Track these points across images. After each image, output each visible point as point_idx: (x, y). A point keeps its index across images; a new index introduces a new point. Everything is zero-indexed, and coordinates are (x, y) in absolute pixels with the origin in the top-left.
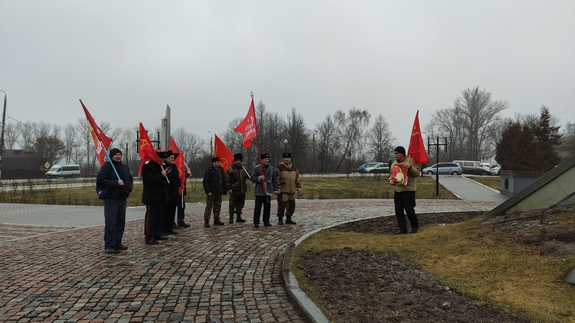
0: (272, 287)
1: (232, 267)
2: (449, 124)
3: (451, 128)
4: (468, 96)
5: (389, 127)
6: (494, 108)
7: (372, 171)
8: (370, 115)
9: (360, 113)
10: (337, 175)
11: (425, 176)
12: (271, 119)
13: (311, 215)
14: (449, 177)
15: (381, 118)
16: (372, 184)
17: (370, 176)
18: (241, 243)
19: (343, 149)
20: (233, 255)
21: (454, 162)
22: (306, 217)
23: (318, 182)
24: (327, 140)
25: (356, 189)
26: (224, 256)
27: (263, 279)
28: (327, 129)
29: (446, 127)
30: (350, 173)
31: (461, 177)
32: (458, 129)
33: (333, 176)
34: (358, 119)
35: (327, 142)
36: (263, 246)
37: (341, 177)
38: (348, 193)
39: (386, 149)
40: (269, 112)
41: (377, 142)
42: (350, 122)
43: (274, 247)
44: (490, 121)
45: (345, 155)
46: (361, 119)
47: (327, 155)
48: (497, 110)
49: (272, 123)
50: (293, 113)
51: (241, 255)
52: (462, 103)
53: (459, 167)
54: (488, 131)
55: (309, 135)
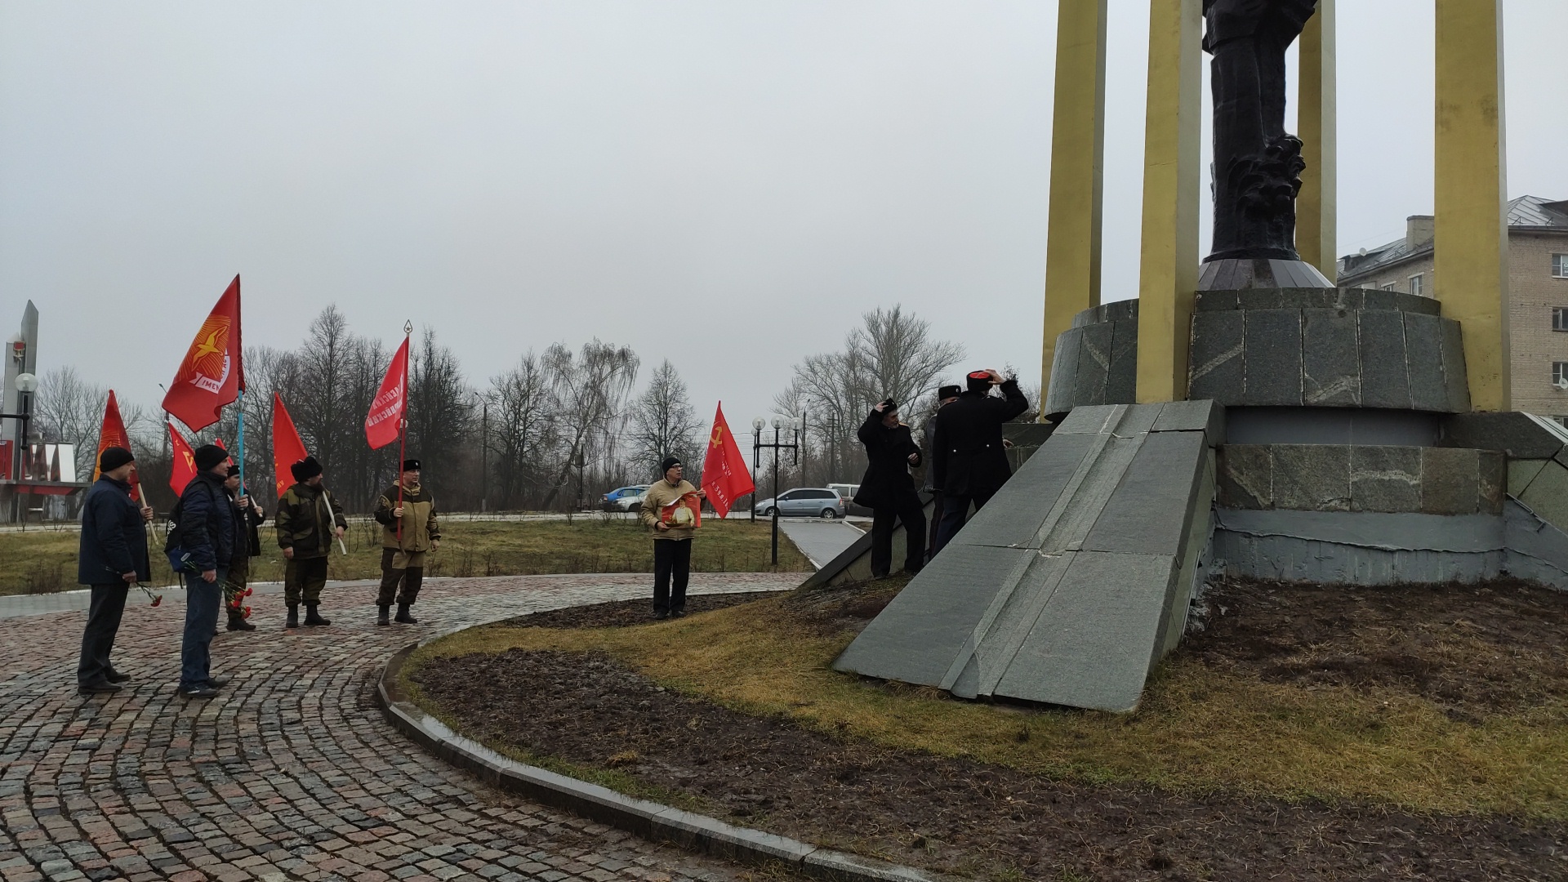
0: (358, 711)
1: (273, 690)
2: (835, 392)
3: (838, 402)
4: (877, 327)
5: (688, 393)
6: (932, 359)
7: (635, 508)
8: (638, 362)
9: (612, 355)
10: (542, 517)
11: (760, 520)
12: (360, 357)
13: (455, 604)
14: (813, 522)
15: (667, 370)
16: (628, 539)
17: (625, 520)
18: (286, 655)
19: (566, 448)
20: (270, 675)
21: (830, 487)
22: (442, 607)
23: (489, 532)
24: (521, 422)
25: (587, 552)
26: (251, 675)
27: (339, 702)
28: (523, 392)
29: (828, 399)
30: (579, 510)
31: (841, 522)
32: (854, 405)
33: (530, 519)
34: (607, 369)
35: (521, 428)
36: (337, 658)
37: (551, 523)
38: (565, 562)
39: (679, 450)
40: (356, 337)
41: (656, 432)
42: (585, 377)
43: (363, 659)
44: (923, 390)
45: (569, 464)
46: (613, 369)
47: (520, 461)
48: (939, 365)
49: (362, 369)
50: (428, 343)
51: (290, 673)
52: (863, 343)
53: (839, 498)
54: (919, 414)
55: (472, 407)
